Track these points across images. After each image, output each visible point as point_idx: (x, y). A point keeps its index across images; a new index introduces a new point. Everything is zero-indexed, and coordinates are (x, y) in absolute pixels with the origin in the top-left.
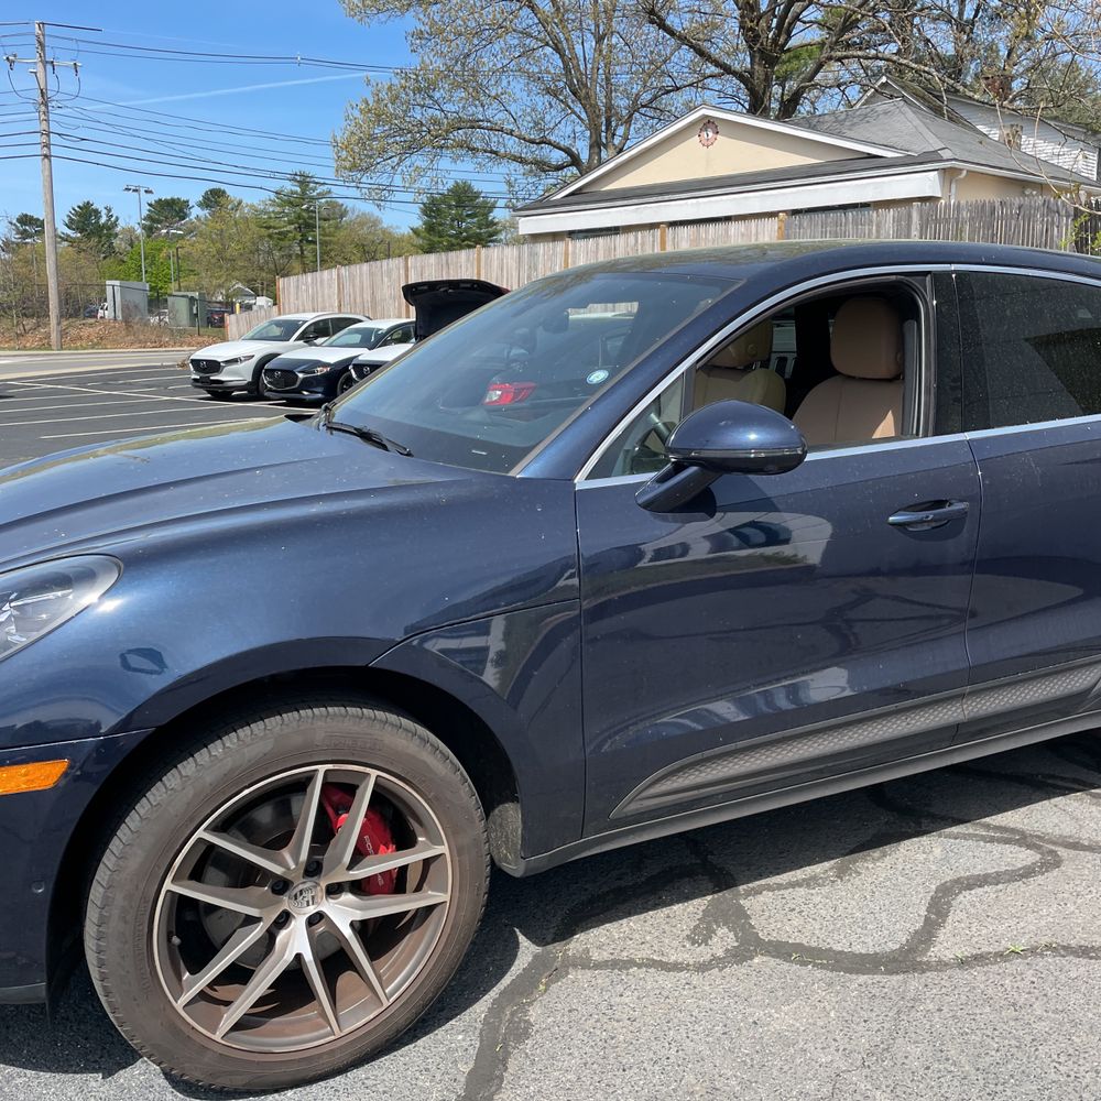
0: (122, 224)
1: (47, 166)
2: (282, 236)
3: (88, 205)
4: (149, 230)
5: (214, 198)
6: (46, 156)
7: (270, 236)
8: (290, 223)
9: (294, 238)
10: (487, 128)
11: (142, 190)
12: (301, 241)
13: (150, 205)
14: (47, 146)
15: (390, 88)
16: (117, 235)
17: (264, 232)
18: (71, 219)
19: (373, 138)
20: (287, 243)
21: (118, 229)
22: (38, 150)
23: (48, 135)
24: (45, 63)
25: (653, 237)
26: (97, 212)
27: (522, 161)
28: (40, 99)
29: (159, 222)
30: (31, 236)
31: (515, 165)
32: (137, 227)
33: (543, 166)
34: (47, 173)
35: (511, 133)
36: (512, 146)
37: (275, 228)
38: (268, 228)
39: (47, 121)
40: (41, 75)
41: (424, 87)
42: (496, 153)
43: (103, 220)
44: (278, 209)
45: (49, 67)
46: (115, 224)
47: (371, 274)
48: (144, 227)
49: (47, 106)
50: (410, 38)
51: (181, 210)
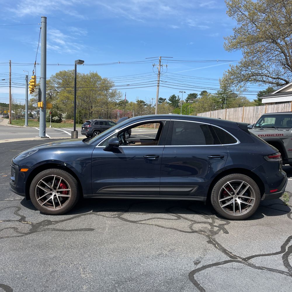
0: (181, 99)
1: (158, 88)
2: (218, 102)
3: (174, 95)
4: (187, 101)
5: (204, 93)
6: (158, 86)
7: (215, 102)
8: (220, 99)
9: (221, 103)
10: (262, 75)
11: (183, 92)
12: (223, 103)
13: (188, 95)
14: (159, 84)
15: (237, 66)
16: (179, 102)
17: (214, 101)
18: (170, 99)
19: (230, 79)
20: (219, 104)
21: (180, 101)
22: (157, 84)
23: (159, 81)
24: (160, 65)
25: (289, 104)
26: (176, 97)
27: (272, 83)
28: (158, 73)
29: (190, 99)
30: (161, 103)
32: (184, 100)
33: (278, 84)
34: (158, 90)
35: (268, 76)
36: (270, 80)
37: (216, 100)
38: (215, 100)
39: (159, 78)
40: (159, 68)
41: (246, 65)
42: (264, 81)
43: (177, 99)
44: (217, 96)
45: (161, 66)
46: (179, 100)
47: (218, 113)
48: (186, 100)
49: (160, 75)
50: (243, 54)
51: (195, 96)
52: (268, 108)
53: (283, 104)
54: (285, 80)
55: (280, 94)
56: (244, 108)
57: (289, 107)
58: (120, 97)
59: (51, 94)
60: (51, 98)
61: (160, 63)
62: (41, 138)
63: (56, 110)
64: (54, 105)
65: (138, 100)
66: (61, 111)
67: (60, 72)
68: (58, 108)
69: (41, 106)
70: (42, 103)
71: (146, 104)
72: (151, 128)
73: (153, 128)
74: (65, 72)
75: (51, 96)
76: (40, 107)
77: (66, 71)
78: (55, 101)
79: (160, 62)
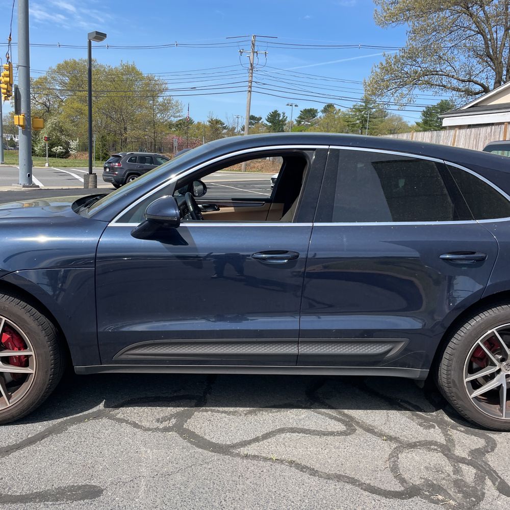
0: (288, 120)
1: (249, 96)
2: (354, 125)
3: (276, 111)
4: (299, 122)
5: (329, 108)
6: (249, 91)
7: (348, 125)
8: (358, 119)
9: (359, 127)
10: (441, 75)
11: (294, 105)
12: (362, 128)
13: (301, 111)
14: (250, 87)
15: (395, 57)
16: (285, 124)
17: (346, 124)
18: (269, 118)
19: (383, 80)
20: (355, 129)
21: (287, 122)
22: (247, 89)
23: (251, 82)
24: (254, 52)
25: (500, 128)
26: (279, 115)
27: (458, 90)
28: (250, 68)
29: (304, 119)
30: (253, 125)
31: (454, 92)
32: (294, 121)
33: (469, 93)
34: (249, 98)
35: (453, 77)
36: (455, 83)
37: (351, 122)
38: (348, 122)
39: (252, 76)
40: (251, 58)
41: (412, 56)
42: (444, 86)
43: (281, 118)
44: (353, 113)
45: (256, 54)
46: (285, 120)
48: (297, 121)
49: (252, 70)
50: (408, 33)
51: (314, 114)
52: (459, 136)
53: (489, 128)
54: (482, 85)
55: (476, 109)
56: (413, 135)
57: (500, 133)
58: (179, 112)
59: (48, 104)
60: (48, 111)
61: (254, 47)
62: (24, 187)
63: (58, 134)
64: (55, 124)
65: (212, 120)
66: (68, 135)
67: (66, 62)
68: (62, 131)
69: (21, 123)
70: (21, 117)
71: (225, 127)
72: (236, 171)
73: (240, 170)
74: (75, 62)
75: (48, 108)
76: (19, 125)
77: (77, 60)
78: (56, 118)
79: (253, 45)
